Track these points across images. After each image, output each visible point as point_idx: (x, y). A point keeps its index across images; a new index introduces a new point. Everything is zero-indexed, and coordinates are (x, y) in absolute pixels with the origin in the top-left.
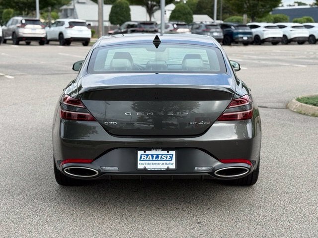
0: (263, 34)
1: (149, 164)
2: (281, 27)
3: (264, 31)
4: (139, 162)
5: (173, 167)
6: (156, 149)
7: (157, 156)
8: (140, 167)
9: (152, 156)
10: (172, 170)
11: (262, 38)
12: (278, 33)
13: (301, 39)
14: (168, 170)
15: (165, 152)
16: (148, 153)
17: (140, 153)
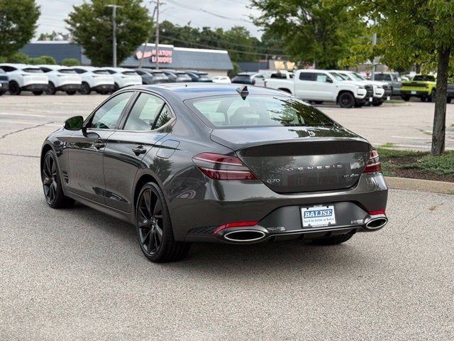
0: (22, 80)
1: (312, 221)
2: (46, 70)
3: (23, 75)
4: (303, 219)
5: (333, 222)
6: (318, 205)
7: (319, 211)
8: (305, 224)
9: (314, 212)
10: (333, 225)
11: (21, 85)
12: (40, 79)
13: (71, 87)
15: (325, 208)
17: (304, 210)
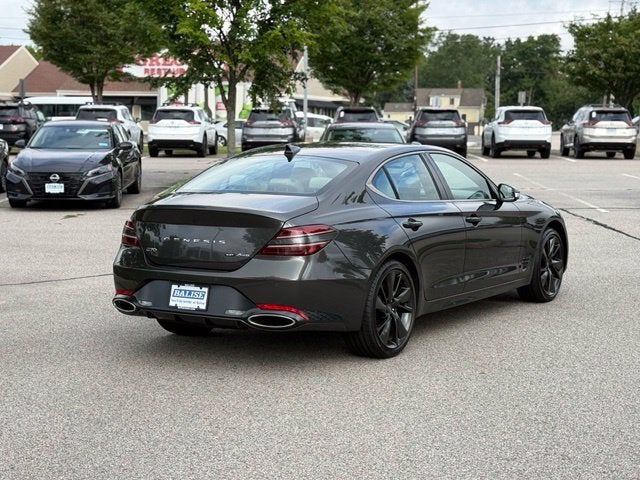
1: (181, 301)
4: (172, 298)
5: (203, 307)
6: (190, 283)
7: (190, 292)
8: (172, 304)
9: (185, 291)
10: (202, 310)
14: (198, 310)
15: (198, 289)
16: (182, 287)
17: (174, 287)
